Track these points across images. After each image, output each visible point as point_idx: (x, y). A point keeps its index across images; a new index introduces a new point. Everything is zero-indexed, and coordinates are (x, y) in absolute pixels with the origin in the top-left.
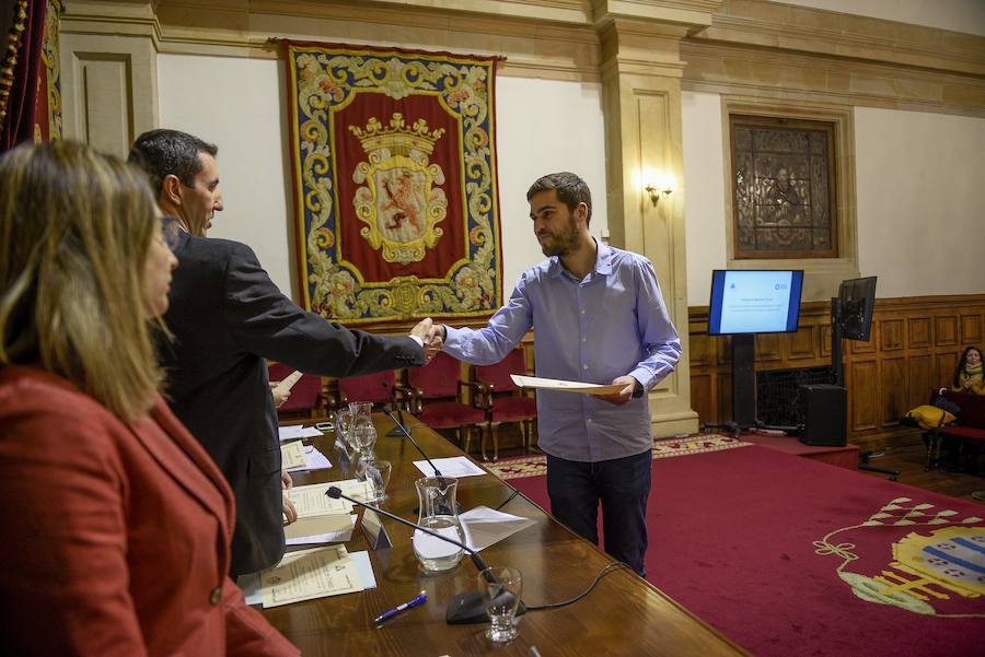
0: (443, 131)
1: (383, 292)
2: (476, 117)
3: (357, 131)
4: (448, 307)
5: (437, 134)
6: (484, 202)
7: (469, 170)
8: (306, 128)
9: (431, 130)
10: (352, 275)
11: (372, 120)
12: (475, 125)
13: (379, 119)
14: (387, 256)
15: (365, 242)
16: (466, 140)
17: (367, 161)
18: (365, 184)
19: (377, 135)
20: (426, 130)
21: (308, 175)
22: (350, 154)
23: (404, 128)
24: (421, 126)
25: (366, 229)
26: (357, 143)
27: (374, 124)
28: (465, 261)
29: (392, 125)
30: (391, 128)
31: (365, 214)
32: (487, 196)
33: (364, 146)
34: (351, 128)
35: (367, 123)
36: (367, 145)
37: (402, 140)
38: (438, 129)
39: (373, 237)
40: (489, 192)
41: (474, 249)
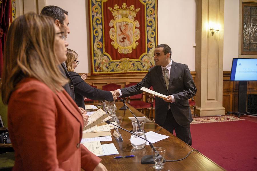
0: (140, 9)
1: (118, 63)
2: (151, 4)
3: (111, 9)
4: (139, 69)
5: (138, 10)
6: (153, 33)
7: (148, 23)
8: (94, 7)
9: (135, 9)
10: (108, 57)
11: (116, 5)
12: (151, 7)
13: (118, 5)
14: (120, 51)
15: (112, 47)
16: (147, 12)
17: (114, 19)
18: (113, 27)
19: (117, 10)
20: (134, 9)
21: (94, 24)
22: (108, 17)
23: (127, 8)
24: (132, 7)
25: (113, 42)
26: (111, 13)
27: (116, 7)
28: (146, 53)
29: (122, 7)
30: (122, 8)
31: (113, 37)
32: (154, 32)
33: (113, 14)
34: (109, 8)
35: (114, 6)
36: (114, 14)
37: (126, 12)
38: (138, 8)
39: (115, 45)
40: (154, 30)
41: (149, 49)
